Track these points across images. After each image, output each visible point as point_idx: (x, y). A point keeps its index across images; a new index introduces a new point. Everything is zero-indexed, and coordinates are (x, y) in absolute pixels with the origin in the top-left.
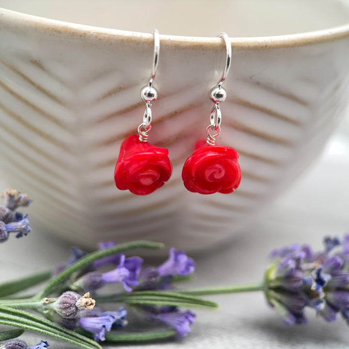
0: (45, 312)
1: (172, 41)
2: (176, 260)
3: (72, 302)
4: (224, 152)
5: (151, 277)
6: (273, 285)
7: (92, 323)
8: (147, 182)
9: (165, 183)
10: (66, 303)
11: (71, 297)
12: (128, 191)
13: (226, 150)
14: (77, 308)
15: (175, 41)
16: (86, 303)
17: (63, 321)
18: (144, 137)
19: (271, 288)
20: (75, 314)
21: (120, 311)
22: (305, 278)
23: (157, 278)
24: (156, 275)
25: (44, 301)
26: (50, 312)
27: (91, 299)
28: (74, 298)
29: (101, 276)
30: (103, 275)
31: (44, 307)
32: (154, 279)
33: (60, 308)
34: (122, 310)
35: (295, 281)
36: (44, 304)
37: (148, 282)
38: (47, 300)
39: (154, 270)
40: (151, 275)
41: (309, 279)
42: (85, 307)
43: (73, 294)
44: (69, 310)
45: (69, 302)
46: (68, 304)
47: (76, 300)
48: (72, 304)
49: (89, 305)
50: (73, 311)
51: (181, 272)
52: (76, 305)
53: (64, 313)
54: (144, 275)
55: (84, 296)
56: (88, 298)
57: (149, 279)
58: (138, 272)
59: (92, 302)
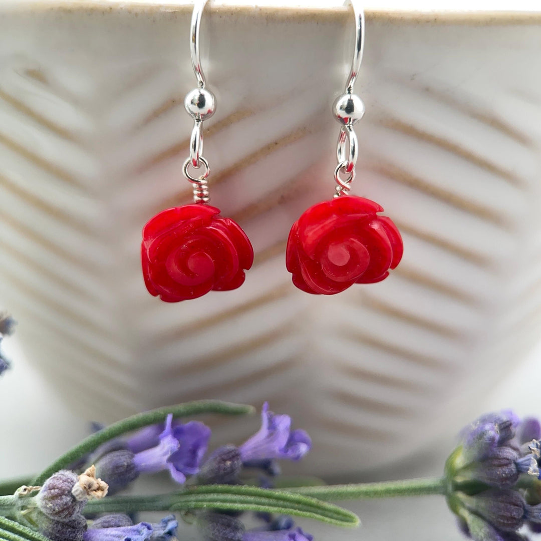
0: (22, 513)
1: (261, 10)
2: (272, 427)
3: (65, 486)
5: (224, 460)
6: (460, 480)
7: (107, 535)
10: (54, 488)
11: (64, 478)
14: (74, 499)
15: (266, 9)
16: (90, 486)
17: (53, 529)
19: (458, 487)
20: (71, 510)
21: (166, 522)
22: (520, 460)
23: (236, 462)
24: (233, 457)
25: (20, 491)
26: (30, 513)
27: (99, 480)
28: (69, 480)
29: (132, 457)
30: (136, 455)
31: (20, 503)
32: (229, 463)
33: (44, 498)
34: (169, 520)
35: (501, 466)
36: (21, 497)
37: (219, 468)
38: (25, 490)
39: (230, 447)
40: (224, 457)
41: (527, 462)
42: (88, 494)
43: (68, 474)
44: (58, 501)
45: (60, 486)
46: (56, 490)
47: (72, 482)
48: (64, 491)
49: (95, 491)
50: (66, 504)
51: (280, 450)
52: (73, 491)
53: (51, 507)
54: (211, 458)
55: (85, 473)
56: (93, 476)
57: (220, 462)
58: (201, 453)
59: (101, 485)
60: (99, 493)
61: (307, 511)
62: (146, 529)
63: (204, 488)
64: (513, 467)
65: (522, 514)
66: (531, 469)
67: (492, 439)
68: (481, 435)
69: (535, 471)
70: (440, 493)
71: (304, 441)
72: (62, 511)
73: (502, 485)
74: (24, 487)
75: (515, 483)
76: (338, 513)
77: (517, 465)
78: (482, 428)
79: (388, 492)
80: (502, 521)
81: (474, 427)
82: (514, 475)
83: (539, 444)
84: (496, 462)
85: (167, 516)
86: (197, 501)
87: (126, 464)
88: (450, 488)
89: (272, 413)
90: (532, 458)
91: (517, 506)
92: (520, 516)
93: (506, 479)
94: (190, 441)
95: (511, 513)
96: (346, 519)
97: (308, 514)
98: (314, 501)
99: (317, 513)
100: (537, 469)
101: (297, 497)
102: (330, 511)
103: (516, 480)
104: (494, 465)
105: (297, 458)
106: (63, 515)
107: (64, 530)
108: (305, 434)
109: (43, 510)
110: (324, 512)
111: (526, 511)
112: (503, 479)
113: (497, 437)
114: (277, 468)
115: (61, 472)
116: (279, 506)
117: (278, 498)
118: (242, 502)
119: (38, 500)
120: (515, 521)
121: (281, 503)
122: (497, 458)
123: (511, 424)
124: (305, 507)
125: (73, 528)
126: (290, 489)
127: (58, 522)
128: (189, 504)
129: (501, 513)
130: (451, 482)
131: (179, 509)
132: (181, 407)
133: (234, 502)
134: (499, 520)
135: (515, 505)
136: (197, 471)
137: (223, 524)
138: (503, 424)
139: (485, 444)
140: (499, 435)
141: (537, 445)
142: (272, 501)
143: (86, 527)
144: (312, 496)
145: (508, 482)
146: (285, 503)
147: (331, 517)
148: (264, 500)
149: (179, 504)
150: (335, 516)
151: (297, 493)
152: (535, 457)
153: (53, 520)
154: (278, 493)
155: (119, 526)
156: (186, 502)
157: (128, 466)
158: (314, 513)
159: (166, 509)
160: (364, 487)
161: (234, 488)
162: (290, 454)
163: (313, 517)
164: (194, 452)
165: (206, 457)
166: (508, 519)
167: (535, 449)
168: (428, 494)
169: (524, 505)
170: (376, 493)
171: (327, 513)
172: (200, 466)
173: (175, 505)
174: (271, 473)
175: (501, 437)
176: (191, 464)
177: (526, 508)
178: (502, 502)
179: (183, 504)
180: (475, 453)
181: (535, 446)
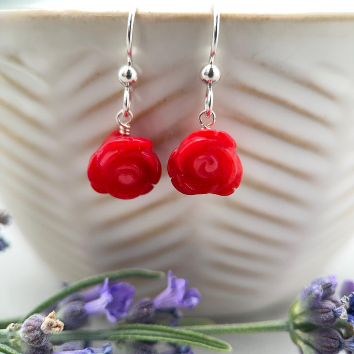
0: (12, 341)
2: (174, 287)
3: (36, 324)
4: (214, 137)
5: (143, 308)
6: (298, 322)
8: (126, 180)
9: (155, 186)
10: (29, 325)
11: (36, 319)
12: (108, 195)
13: (216, 135)
16: (51, 324)
17: (30, 351)
18: (125, 128)
19: (297, 327)
20: (40, 340)
21: (105, 348)
22: (337, 309)
23: (150, 309)
24: (149, 306)
25: (10, 326)
26: (16, 341)
27: (58, 320)
28: (39, 320)
29: (84, 305)
30: (86, 304)
31: (10, 335)
32: (145, 310)
33: (24, 332)
34: (107, 346)
35: (324, 313)
36: (11, 330)
37: (139, 313)
38: (13, 326)
39: (147, 299)
40: (143, 306)
41: (340, 310)
42: (50, 329)
43: (39, 316)
44: (32, 334)
45: (33, 324)
46: (31, 327)
47: (41, 322)
48: (36, 327)
49: (55, 327)
50: (37, 336)
51: (179, 302)
52: (41, 328)
53: (27, 337)
54: (134, 306)
55: (49, 316)
56: (54, 318)
57: (140, 309)
58: (128, 303)
59: (59, 324)
60: (57, 329)
61: (196, 341)
62: (90, 352)
63: (129, 326)
64: (331, 313)
65: (338, 345)
66: (342, 315)
67: (318, 295)
68: (310, 292)
69: (345, 316)
70: (285, 330)
71: (196, 296)
72: (35, 340)
73: (325, 325)
74: (12, 324)
75: (334, 324)
76: (217, 343)
77: (334, 312)
78: (311, 288)
79: (251, 329)
80: (324, 349)
81: (306, 287)
82: (332, 319)
83: (348, 299)
84: (320, 311)
85: (106, 343)
86: (125, 334)
87: (79, 309)
88: (292, 327)
89: (175, 277)
90: (343, 308)
91: (335, 339)
92: (337, 346)
93: (327, 321)
94: (121, 296)
95: (330, 344)
96: (222, 346)
97: (197, 343)
98: (201, 335)
99: (203, 343)
100: (347, 315)
101: (190, 332)
102: (212, 341)
103: (334, 322)
104: (319, 312)
105: (191, 307)
106: (35, 343)
107: (38, 352)
108: (196, 290)
109: (23, 339)
110: (208, 342)
111: (341, 343)
112: (324, 322)
113: (321, 294)
114: (180, 313)
115: (35, 315)
116: (177, 338)
117: (177, 333)
118: (153, 335)
119: (20, 333)
120: (333, 350)
121: (179, 336)
122: (321, 307)
123: (331, 285)
124: (194, 339)
125: (43, 351)
126: (186, 327)
127: (33, 347)
128: (119, 335)
129: (323, 344)
130: (292, 323)
131: (113, 339)
132: (116, 273)
133: (148, 335)
134: (323, 348)
135: (333, 339)
136: (124, 315)
137: (141, 349)
138: (325, 285)
139: (313, 298)
140: (322, 293)
141: (347, 299)
142: (172, 335)
143: (52, 350)
144: (200, 331)
145: (328, 324)
146: (182, 336)
147: (213, 346)
148: (168, 334)
149: (114, 336)
150: (215, 344)
151: (190, 330)
152: (346, 307)
153: (30, 346)
154: (177, 329)
155: (74, 350)
156: (118, 334)
157: (81, 311)
158: (200, 342)
159: (105, 339)
160: (235, 326)
161: (148, 326)
162: (186, 304)
163: (200, 346)
164: (124, 302)
165: (131, 306)
166: (328, 348)
167: (346, 302)
168: (277, 331)
169: (340, 339)
170: (243, 330)
171: (209, 342)
172: (128, 311)
173: (111, 337)
174: (176, 316)
175: (324, 293)
176: (121, 311)
177: (341, 341)
178: (325, 337)
179: (116, 336)
180: (306, 304)
181: (346, 300)
